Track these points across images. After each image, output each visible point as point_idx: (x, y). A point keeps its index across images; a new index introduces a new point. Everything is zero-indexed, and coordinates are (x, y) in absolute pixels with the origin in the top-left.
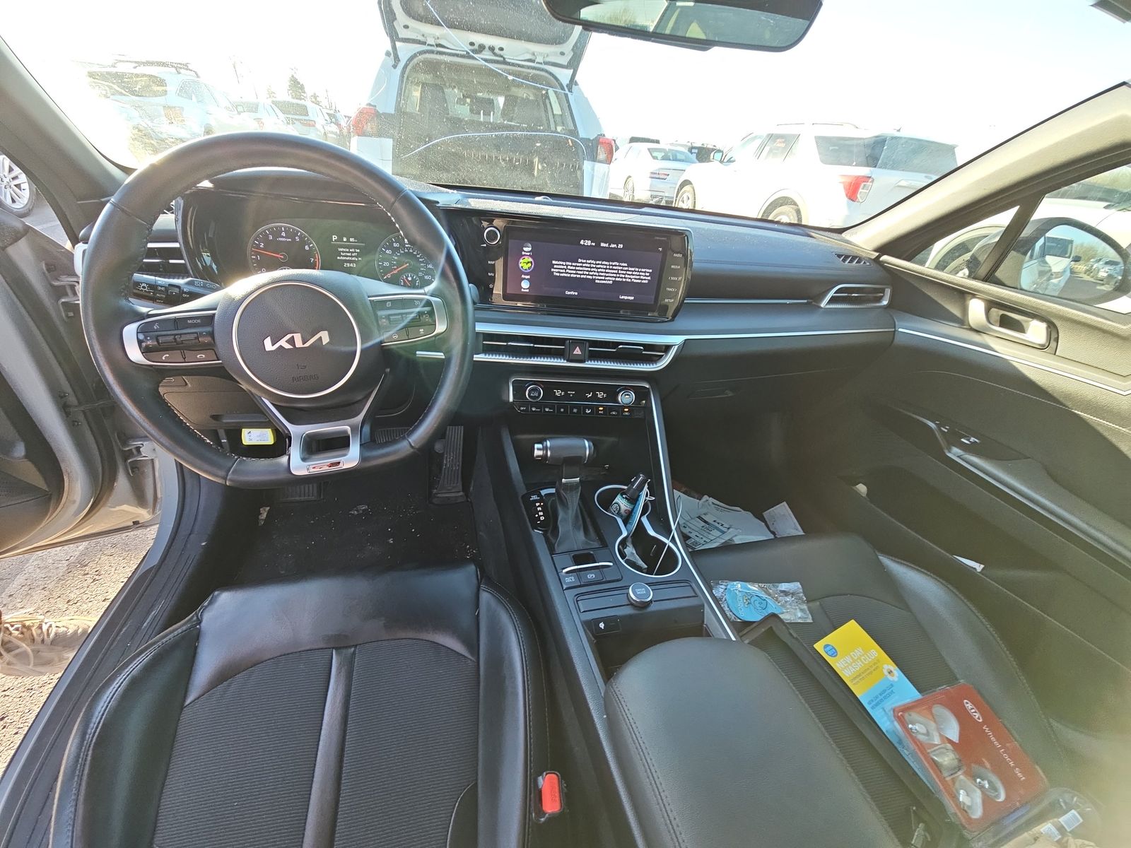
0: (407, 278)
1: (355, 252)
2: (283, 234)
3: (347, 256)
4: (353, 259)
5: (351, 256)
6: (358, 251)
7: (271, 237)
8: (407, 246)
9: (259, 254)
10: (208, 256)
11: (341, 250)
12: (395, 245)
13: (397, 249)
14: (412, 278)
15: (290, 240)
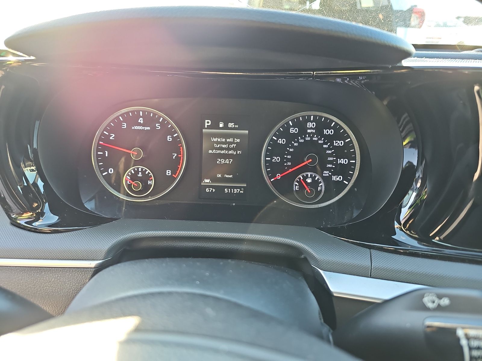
0: (305, 178)
1: (233, 143)
2: (141, 120)
3: (222, 149)
4: (230, 152)
5: (228, 149)
6: (238, 140)
7: (125, 126)
8: (309, 131)
9: (108, 149)
10: (33, 170)
11: (215, 140)
12: (292, 131)
13: (295, 136)
14: (313, 178)
15: (149, 128)
